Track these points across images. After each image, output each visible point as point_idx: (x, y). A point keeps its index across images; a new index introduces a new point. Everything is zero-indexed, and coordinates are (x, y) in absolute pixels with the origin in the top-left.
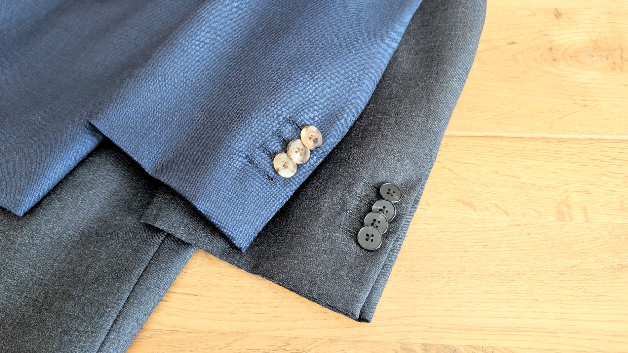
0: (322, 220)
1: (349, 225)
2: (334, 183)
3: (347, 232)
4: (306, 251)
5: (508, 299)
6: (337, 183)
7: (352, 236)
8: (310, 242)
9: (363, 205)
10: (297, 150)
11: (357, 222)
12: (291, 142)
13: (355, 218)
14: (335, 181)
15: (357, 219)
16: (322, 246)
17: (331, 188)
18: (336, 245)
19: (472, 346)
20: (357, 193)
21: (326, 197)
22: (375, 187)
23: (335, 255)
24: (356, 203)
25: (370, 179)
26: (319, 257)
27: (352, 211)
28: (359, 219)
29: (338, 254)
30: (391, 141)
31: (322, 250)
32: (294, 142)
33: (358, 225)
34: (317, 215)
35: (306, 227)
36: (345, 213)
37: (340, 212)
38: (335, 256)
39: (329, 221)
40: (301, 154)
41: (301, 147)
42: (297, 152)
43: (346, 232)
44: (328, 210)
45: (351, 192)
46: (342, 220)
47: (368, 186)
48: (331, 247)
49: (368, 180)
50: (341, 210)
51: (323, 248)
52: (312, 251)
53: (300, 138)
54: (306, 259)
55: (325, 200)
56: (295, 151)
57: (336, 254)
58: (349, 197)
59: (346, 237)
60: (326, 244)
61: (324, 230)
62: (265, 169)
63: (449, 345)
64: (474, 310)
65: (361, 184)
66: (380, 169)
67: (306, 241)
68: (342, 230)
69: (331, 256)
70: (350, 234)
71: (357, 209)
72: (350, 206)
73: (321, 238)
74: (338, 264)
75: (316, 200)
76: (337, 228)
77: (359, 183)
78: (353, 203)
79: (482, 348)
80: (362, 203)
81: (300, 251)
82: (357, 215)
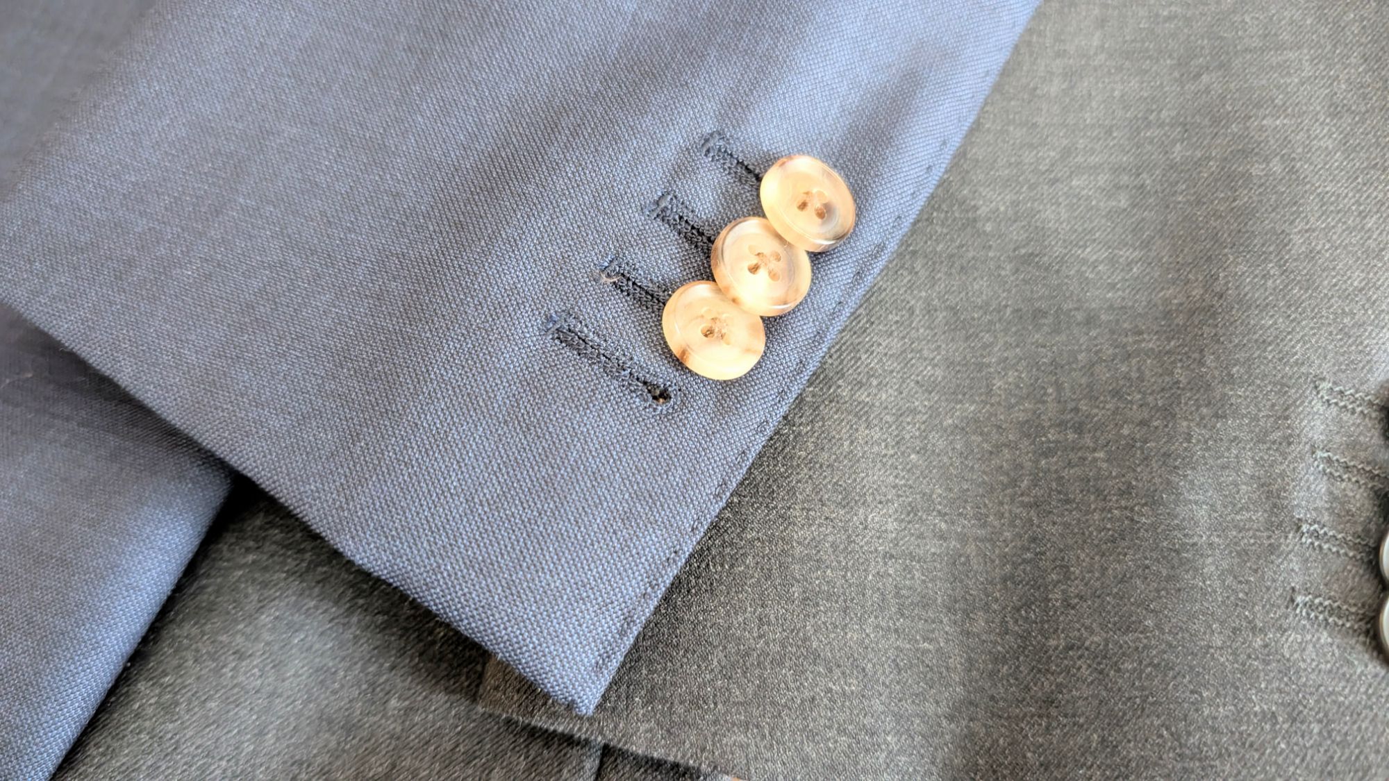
0: (1208, 582)
1: (1326, 585)
2: (1202, 418)
3: (1326, 620)
4: (1189, 734)
6: (1216, 416)
7: (1351, 632)
8: (1192, 692)
9: (1352, 490)
10: (754, 261)
12: (723, 233)
13: (1334, 549)
14: (1204, 410)
17: (1199, 441)
18: (1305, 685)
20: (1313, 446)
21: (1192, 482)
23: (1316, 728)
24: (1323, 487)
25: (1343, 376)
26: (1256, 750)
27: (1316, 526)
29: (1326, 721)
32: (737, 228)
34: (1182, 564)
36: (1290, 536)
37: (1269, 537)
38: (1320, 733)
39: (1240, 582)
40: (773, 275)
41: (769, 246)
42: (754, 269)
43: (1321, 617)
44: (1219, 536)
45: (1289, 444)
46: (1292, 570)
47: (1345, 407)
48: (1288, 694)
49: (1335, 383)
50: (1270, 526)
51: (1257, 708)
53: (758, 211)
55: (1191, 497)
56: (746, 265)
57: (1320, 721)
58: (1288, 466)
59: (1329, 640)
60: (1263, 686)
61: (1234, 628)
62: (632, 359)
65: (1319, 407)
67: (1175, 687)
68: (1304, 614)
70: (1340, 623)
71: (1331, 510)
72: (1304, 503)
73: (1236, 665)
76: (1283, 609)
77: (1310, 402)
78: (1309, 488)
80: (1343, 480)
82: (1340, 536)
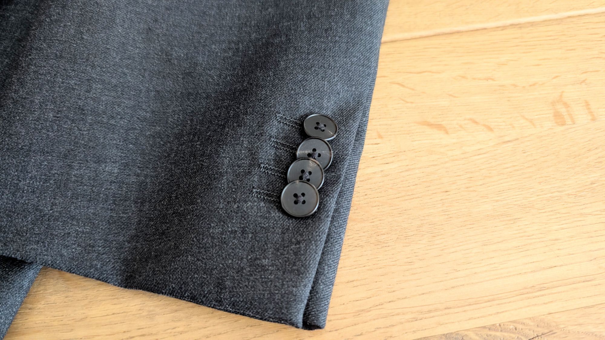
5: (519, 246)
11: (278, 180)
15: (277, 175)
16: (228, 226)
19: (484, 327)
22: (296, 123)
28: (279, 175)
30: (309, 54)
31: (229, 231)
33: (279, 183)
35: (198, 201)
52: (213, 238)
54: (205, 251)
63: (452, 333)
64: (476, 273)
66: (300, 96)
69: (245, 239)
74: (256, 249)
75: (210, 156)
79: (500, 325)
81: (194, 241)
